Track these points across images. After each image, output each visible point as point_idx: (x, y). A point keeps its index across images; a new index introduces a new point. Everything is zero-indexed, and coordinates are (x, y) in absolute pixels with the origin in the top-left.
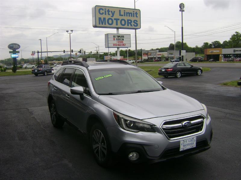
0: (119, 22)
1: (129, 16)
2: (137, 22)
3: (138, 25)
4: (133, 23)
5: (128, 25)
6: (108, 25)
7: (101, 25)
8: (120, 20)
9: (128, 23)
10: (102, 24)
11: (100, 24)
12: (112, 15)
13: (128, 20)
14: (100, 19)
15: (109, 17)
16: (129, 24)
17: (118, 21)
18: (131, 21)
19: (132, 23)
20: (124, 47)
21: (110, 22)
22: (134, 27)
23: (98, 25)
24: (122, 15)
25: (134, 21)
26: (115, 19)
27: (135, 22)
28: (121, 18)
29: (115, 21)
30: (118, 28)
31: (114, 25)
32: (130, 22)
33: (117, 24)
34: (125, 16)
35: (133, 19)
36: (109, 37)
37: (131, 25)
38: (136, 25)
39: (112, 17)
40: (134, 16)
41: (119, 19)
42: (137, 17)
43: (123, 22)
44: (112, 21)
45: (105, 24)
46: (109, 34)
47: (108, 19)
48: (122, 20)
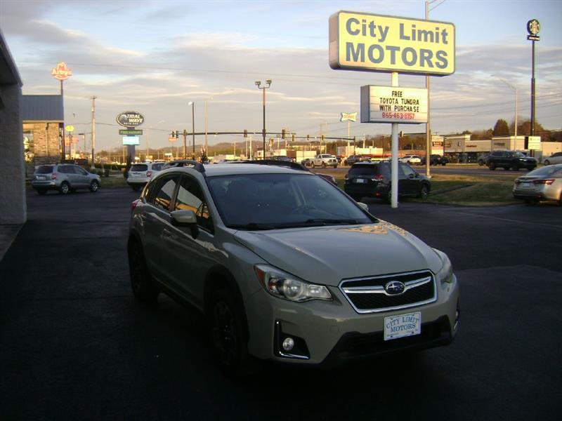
0: (398, 54)
1: (426, 40)
2: (445, 57)
3: (448, 65)
4: (434, 60)
5: (422, 65)
6: (370, 62)
7: (352, 63)
8: (402, 50)
9: (422, 58)
10: (356, 59)
11: (348, 59)
12: (380, 38)
13: (422, 51)
14: (349, 45)
15: (375, 41)
16: (425, 61)
17: (396, 52)
18: (430, 53)
19: (431, 60)
20: (411, 121)
21: (376, 54)
22: (436, 69)
23: (343, 62)
24: (408, 38)
25: (438, 53)
26: (388, 48)
27: (441, 55)
28: (403, 44)
29: (387, 53)
31: (386, 63)
32: (426, 55)
33: (393, 61)
34: (414, 39)
35: (434, 47)
36: (371, 94)
37: (431, 65)
38: (442, 63)
39: (380, 41)
40: (437, 41)
41: (398, 49)
42: (445, 42)
43: (409, 57)
44: (380, 54)
45: (363, 60)
46: (371, 87)
47: (370, 47)
48: (406, 50)
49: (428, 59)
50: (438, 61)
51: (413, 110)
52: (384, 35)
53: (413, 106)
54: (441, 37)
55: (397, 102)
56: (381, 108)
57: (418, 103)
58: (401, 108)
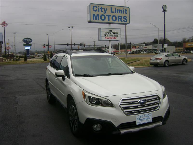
0: (110, 18)
1: (120, 13)
2: (126, 18)
3: (128, 21)
4: (123, 19)
5: (119, 21)
6: (101, 20)
7: (95, 21)
9: (119, 19)
10: (96, 19)
11: (94, 19)
13: (119, 16)
14: (94, 15)
15: (102, 13)
17: (110, 17)
18: (121, 17)
20: (115, 39)
21: (103, 18)
22: (123, 22)
23: (92, 20)
24: (113, 12)
26: (107, 15)
27: (125, 18)
28: (112, 14)
29: (107, 17)
30: (109, 24)
31: (106, 21)
33: (109, 20)
34: (116, 12)
35: (123, 15)
36: (102, 31)
37: (121, 21)
38: (125, 20)
39: (104, 13)
40: (124, 13)
41: (110, 16)
42: (126, 13)
43: (114, 18)
45: (98, 20)
46: (102, 29)
47: (101, 15)
48: (113, 16)
49: (121, 19)
50: (124, 20)
51: (116, 36)
52: (105, 11)
53: (116, 35)
55: (110, 33)
56: (105, 35)
57: (117, 34)
58: (112, 35)
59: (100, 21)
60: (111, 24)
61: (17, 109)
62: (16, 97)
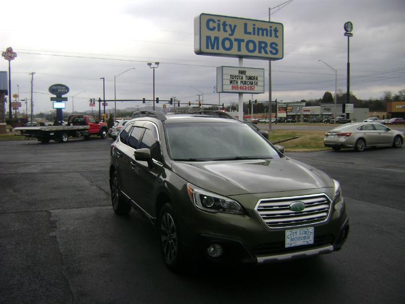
0: (243, 45)
1: (263, 35)
2: (277, 47)
3: (277, 55)
4: (269, 49)
5: (260, 52)
6: (223, 50)
7: (210, 50)
8: (246, 41)
9: (260, 47)
10: (213, 48)
11: (207, 48)
12: (230, 33)
13: (260, 43)
14: (208, 38)
15: (226, 35)
16: (262, 50)
17: (242, 43)
18: (266, 44)
19: (267, 49)
20: (253, 91)
21: (227, 44)
22: (270, 55)
23: (204, 50)
24: (250, 33)
25: (272, 44)
26: (236, 40)
27: (274, 46)
28: (247, 38)
29: (235, 44)
30: (241, 57)
31: (234, 51)
32: (263, 45)
33: (239, 50)
34: (254, 34)
35: (269, 40)
36: (224, 73)
37: (266, 52)
38: (274, 51)
39: (230, 35)
40: (271, 36)
41: (243, 41)
42: (276, 37)
43: (251, 46)
44: (230, 44)
45: (218, 48)
46: (224, 68)
47: (223, 39)
48: (248, 42)
49: (264, 48)
50: (272, 50)
51: (254, 84)
52: (233, 31)
53: (253, 81)
54: (273, 33)
55: (242, 78)
56: (231, 82)
57: (257, 79)
58: (245, 83)
59: (221, 50)
60: (243, 59)
61: (58, 239)
62: (50, 211)
